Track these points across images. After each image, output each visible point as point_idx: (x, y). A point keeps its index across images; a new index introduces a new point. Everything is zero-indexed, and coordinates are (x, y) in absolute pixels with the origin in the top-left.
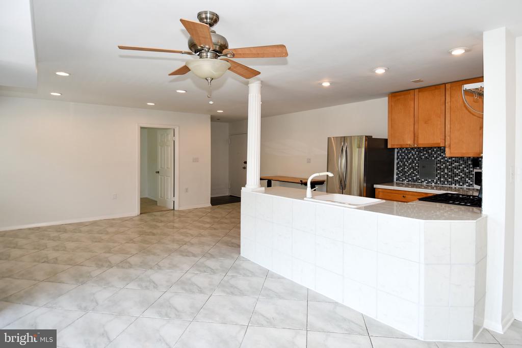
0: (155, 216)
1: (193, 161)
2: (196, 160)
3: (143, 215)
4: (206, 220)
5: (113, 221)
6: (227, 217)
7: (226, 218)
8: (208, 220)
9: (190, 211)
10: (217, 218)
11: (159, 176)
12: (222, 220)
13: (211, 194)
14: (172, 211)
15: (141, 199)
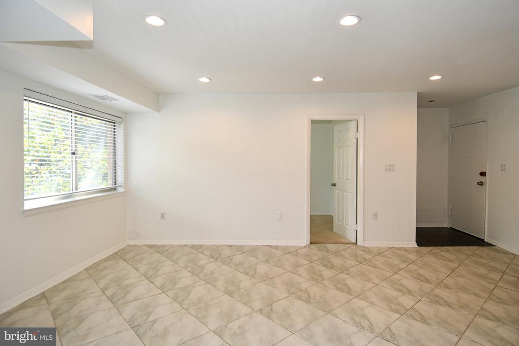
0: (328, 251)
1: (386, 170)
2: (390, 169)
3: (313, 246)
4: (405, 282)
5: (275, 251)
6: (449, 281)
7: (447, 287)
8: (410, 283)
9: (380, 252)
10: (428, 281)
11: (336, 190)
12: (438, 291)
13: (417, 222)
14: (354, 247)
15: (312, 216)
